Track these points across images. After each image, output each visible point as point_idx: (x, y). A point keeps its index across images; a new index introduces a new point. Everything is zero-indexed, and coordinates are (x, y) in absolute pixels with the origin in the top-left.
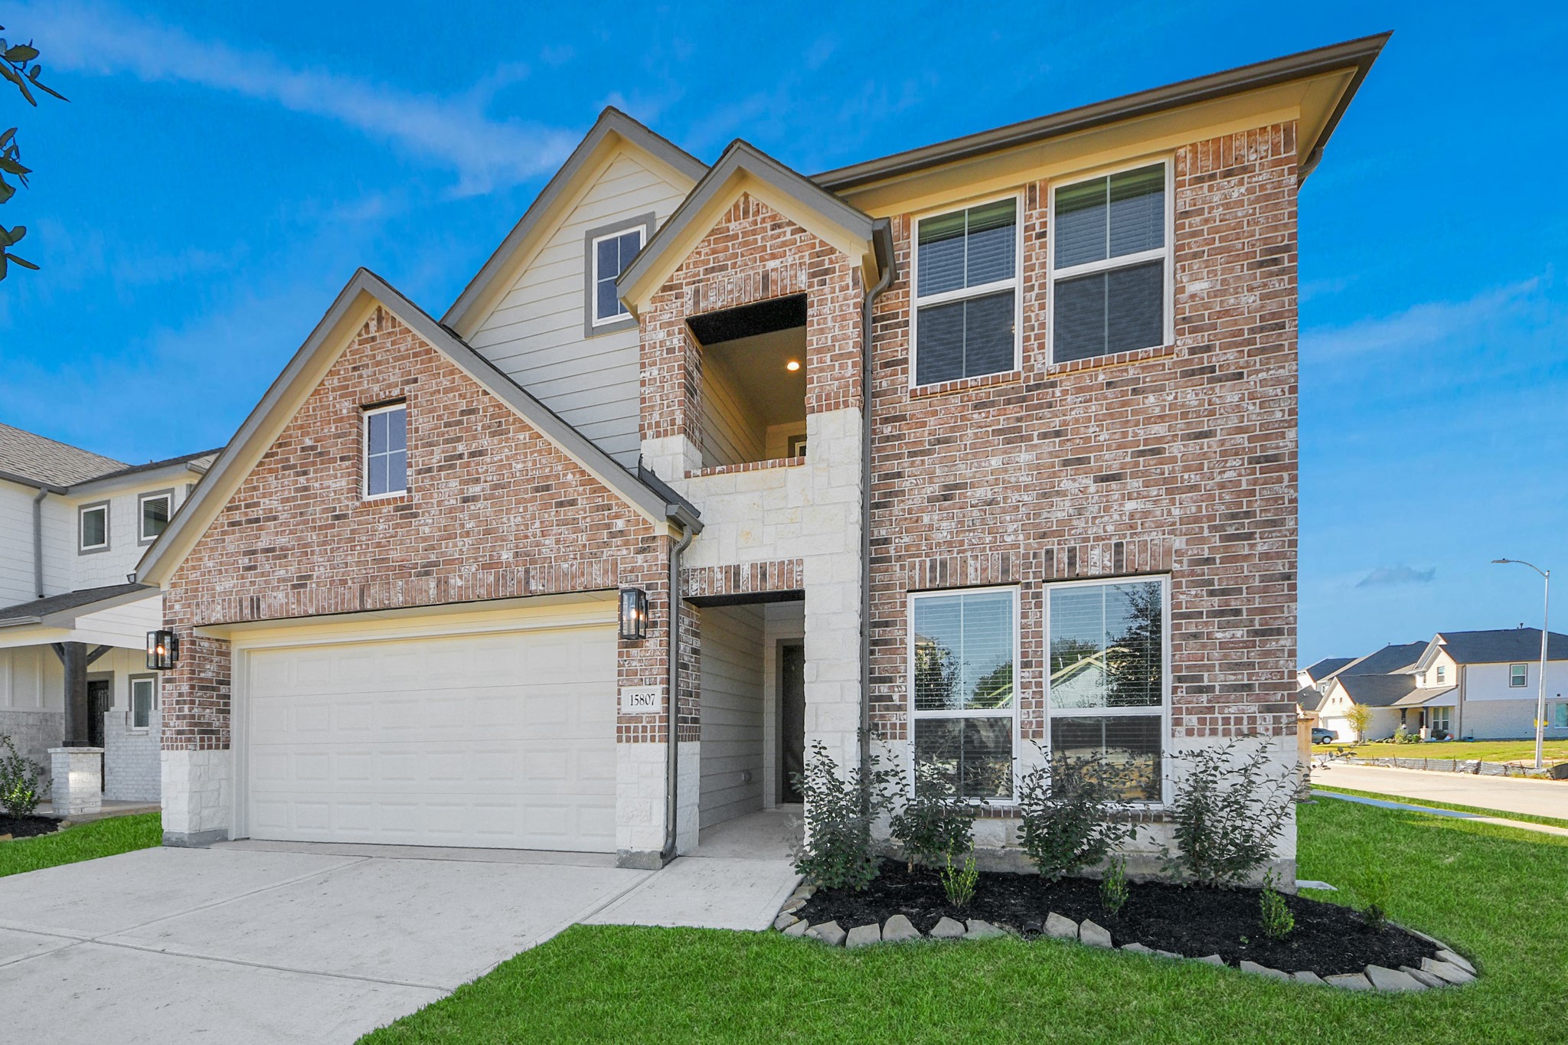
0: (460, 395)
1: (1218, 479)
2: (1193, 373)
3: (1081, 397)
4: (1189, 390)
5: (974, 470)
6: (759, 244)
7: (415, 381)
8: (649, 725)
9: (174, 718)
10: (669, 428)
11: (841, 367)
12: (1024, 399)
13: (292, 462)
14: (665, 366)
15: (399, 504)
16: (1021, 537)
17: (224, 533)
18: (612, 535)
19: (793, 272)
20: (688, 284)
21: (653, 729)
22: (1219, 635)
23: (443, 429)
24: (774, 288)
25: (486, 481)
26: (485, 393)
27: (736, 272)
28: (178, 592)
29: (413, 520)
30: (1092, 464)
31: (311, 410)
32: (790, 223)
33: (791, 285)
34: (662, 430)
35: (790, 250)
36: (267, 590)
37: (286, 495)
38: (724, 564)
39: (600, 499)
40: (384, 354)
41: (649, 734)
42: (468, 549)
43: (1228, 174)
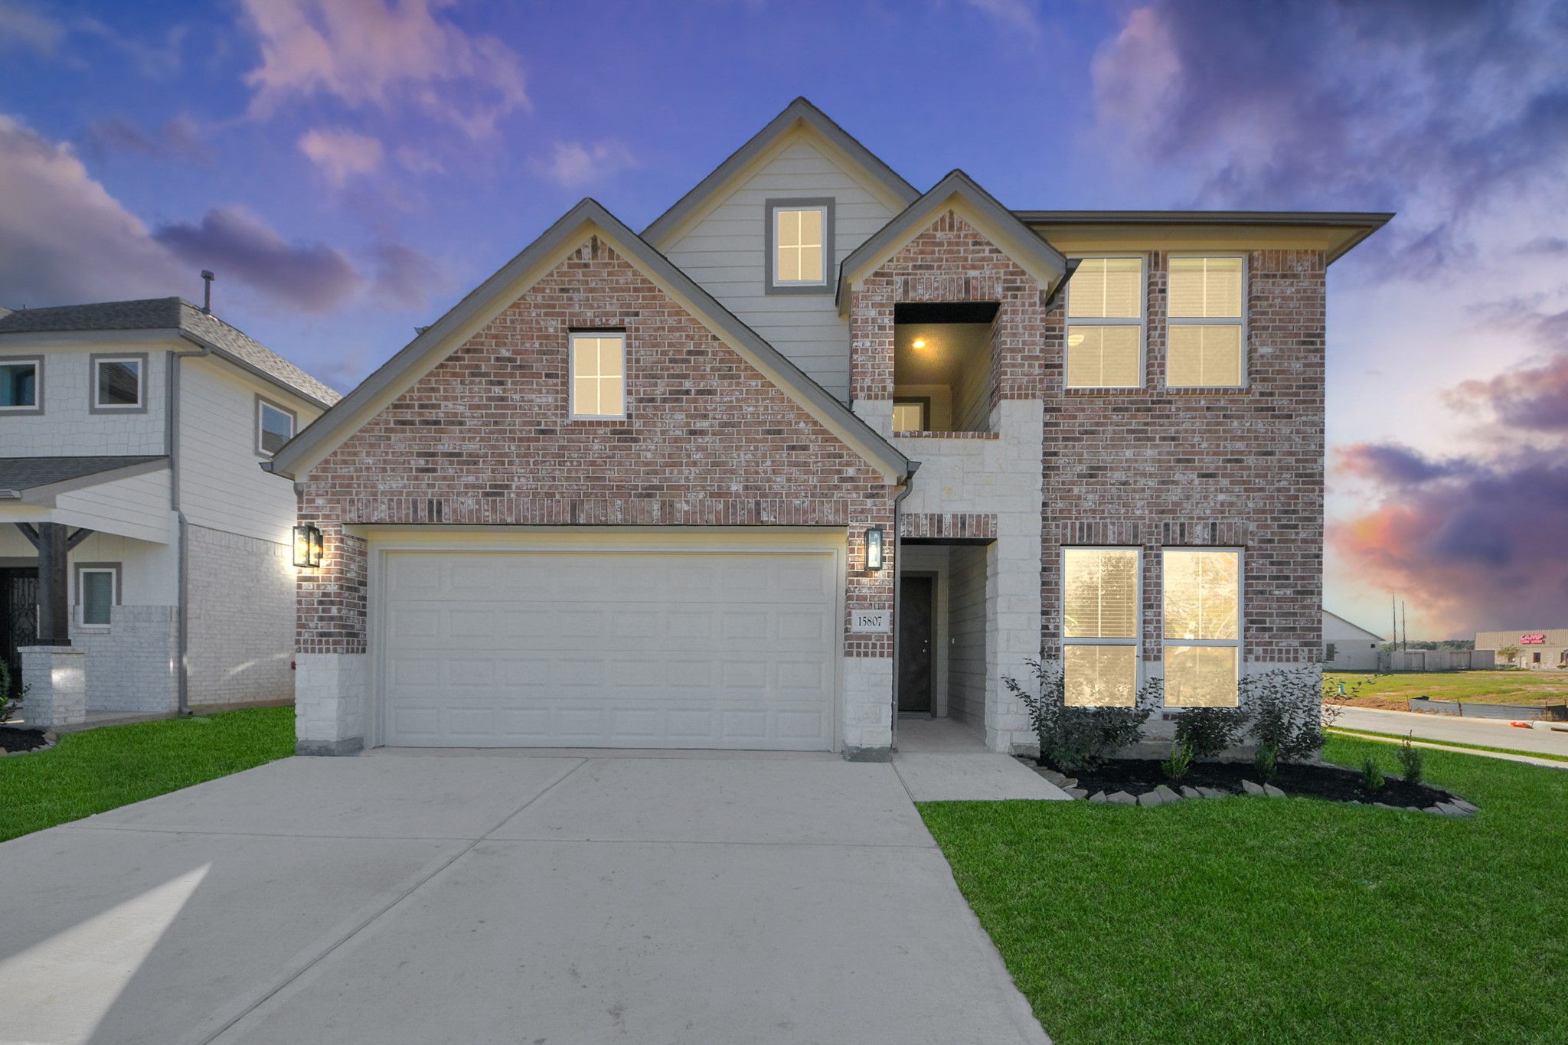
0: (687, 336)
1: (1277, 486)
2: (1262, 409)
3: (1190, 414)
4: (1260, 421)
5: (1112, 457)
6: (962, 254)
7: (637, 314)
8: (878, 643)
9: (316, 619)
10: (880, 393)
11: (1030, 366)
12: (1149, 410)
13: (484, 369)
14: (877, 340)
15: (618, 428)
16: (1147, 512)
17: (391, 430)
18: (843, 480)
19: (991, 283)
20: (897, 274)
21: (882, 646)
22: (1276, 592)
23: (667, 364)
24: (975, 293)
25: (715, 419)
26: (715, 338)
27: (941, 274)
28: (321, 486)
29: (633, 444)
30: (1196, 464)
31: (508, 322)
32: (988, 244)
33: (989, 293)
34: (873, 394)
35: (988, 265)
36: (451, 494)
37: (476, 401)
38: (928, 512)
39: (832, 448)
40: (599, 282)
41: (878, 650)
42: (695, 478)
43: (1284, 276)
